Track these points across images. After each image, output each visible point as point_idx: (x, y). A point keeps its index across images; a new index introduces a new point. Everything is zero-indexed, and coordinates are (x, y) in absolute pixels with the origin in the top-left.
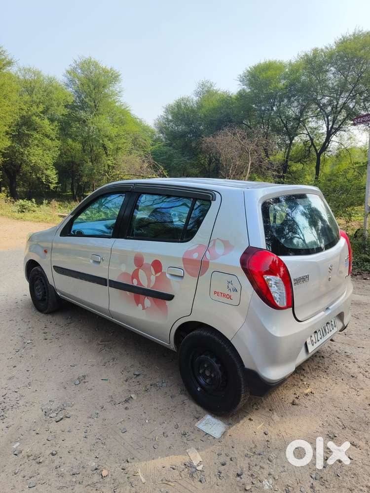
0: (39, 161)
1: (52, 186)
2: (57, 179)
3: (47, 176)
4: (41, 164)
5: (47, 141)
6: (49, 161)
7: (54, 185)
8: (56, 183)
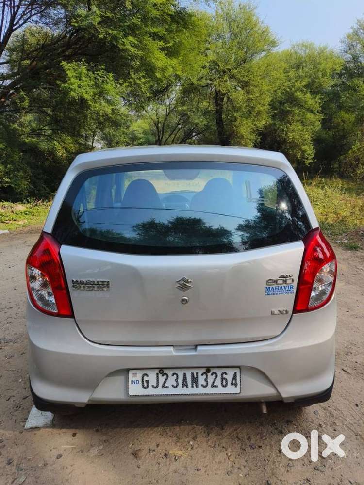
0: (297, 137)
1: (307, 162)
2: (313, 154)
3: (304, 152)
4: (298, 140)
5: (309, 116)
6: (308, 136)
7: (310, 161)
8: (313, 159)
